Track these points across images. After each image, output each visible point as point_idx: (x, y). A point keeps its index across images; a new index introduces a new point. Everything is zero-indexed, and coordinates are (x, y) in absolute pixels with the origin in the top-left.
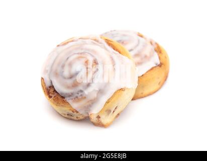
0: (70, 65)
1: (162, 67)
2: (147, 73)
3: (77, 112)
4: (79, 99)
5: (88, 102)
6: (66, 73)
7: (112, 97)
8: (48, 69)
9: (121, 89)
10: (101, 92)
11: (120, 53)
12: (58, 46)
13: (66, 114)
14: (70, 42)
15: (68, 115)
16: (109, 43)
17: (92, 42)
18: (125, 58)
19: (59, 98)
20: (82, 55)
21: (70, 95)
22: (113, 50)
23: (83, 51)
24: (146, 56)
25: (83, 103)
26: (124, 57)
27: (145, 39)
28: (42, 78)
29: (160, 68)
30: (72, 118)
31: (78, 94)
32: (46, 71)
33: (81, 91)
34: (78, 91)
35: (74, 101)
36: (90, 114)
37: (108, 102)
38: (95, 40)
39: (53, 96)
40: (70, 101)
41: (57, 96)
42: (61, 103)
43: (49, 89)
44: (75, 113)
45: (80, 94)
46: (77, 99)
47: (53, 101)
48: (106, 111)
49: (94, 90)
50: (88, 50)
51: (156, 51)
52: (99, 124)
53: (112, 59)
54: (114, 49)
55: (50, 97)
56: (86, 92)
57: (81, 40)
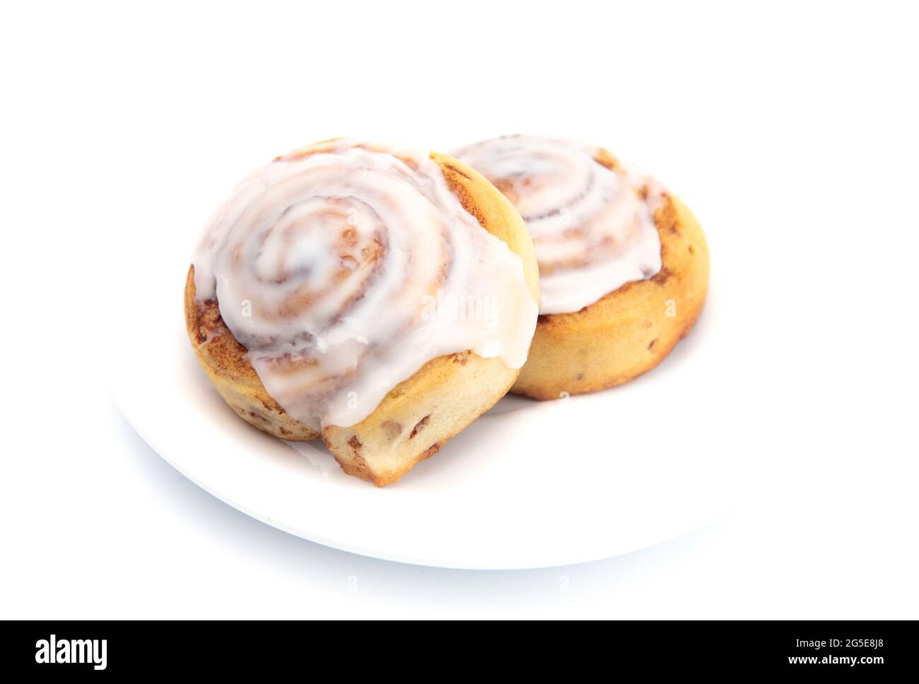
0: (289, 234)
1: (667, 284)
2: (603, 303)
3: (282, 411)
4: (292, 364)
5: (326, 379)
6: (268, 262)
7: (414, 378)
8: (219, 235)
9: (453, 357)
10: (376, 352)
11: (483, 222)
12: (278, 159)
13: (247, 409)
14: (323, 152)
15: (253, 414)
16: (454, 178)
17: (394, 166)
18: (495, 244)
19: (230, 347)
20: (340, 208)
21: (267, 345)
22: (460, 208)
23: (345, 193)
24: (607, 241)
25: (305, 380)
26: (492, 240)
27: (623, 173)
28: (192, 267)
29: (660, 289)
30: (268, 428)
31: (294, 344)
32: (208, 242)
33: (307, 337)
34: (296, 336)
35: (273, 369)
36: (323, 425)
37: (394, 394)
38: (408, 161)
39: (211, 336)
40: (260, 366)
41: (223, 341)
42: (232, 366)
43: (203, 307)
44: (274, 412)
45: (301, 345)
46: (286, 364)
47: (206, 353)
48: (384, 425)
49: (353, 342)
50: (370, 192)
51: (656, 222)
52: (357, 470)
53: (447, 237)
54: (465, 206)
55: (201, 338)
56: (323, 344)
57: (359, 151)
